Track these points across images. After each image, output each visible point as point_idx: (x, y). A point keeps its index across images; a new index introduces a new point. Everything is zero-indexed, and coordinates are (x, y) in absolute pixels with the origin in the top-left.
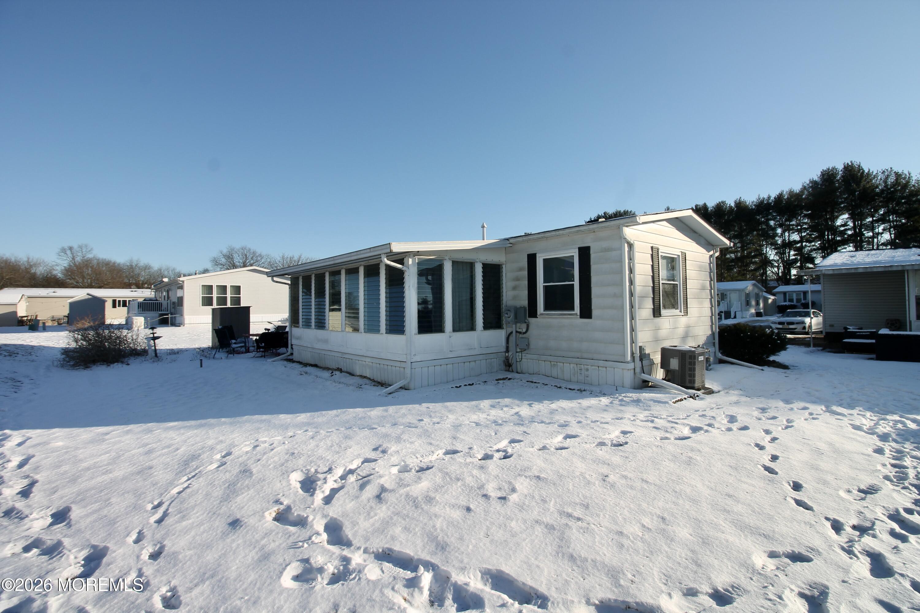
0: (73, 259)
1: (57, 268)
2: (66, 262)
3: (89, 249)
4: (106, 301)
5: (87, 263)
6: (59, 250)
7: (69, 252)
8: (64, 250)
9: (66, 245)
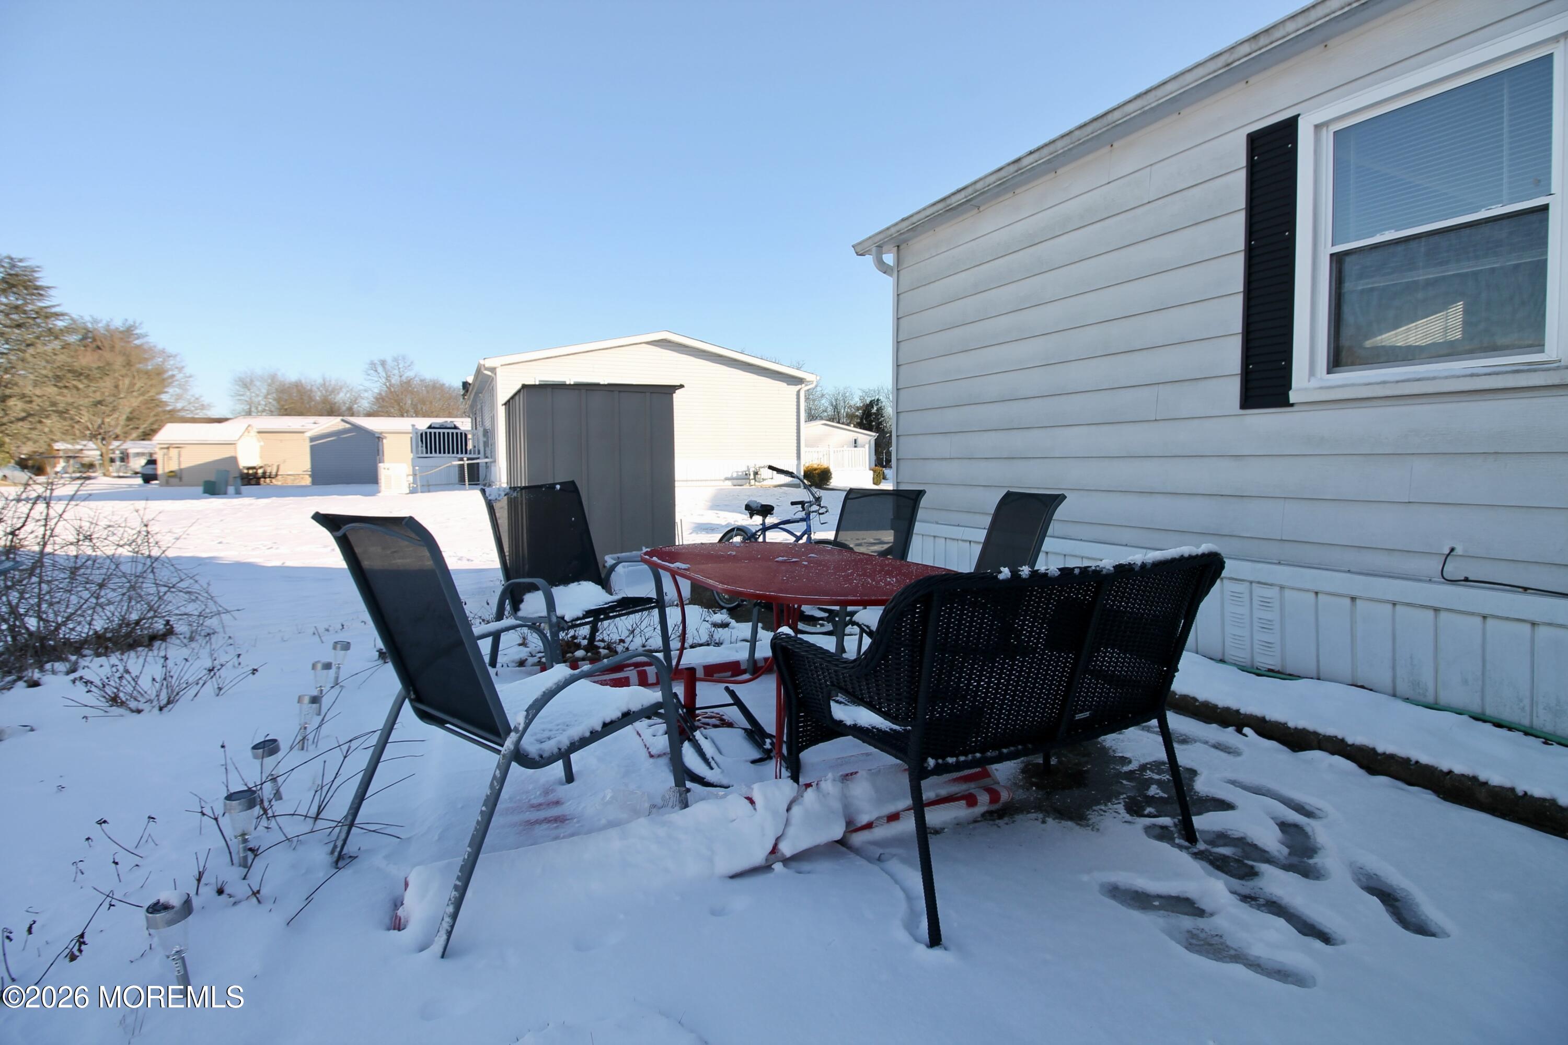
0: (388, 378)
1: (366, 394)
2: (378, 384)
3: (408, 363)
4: (385, 438)
5: (407, 386)
6: (367, 366)
7: (380, 369)
8: (373, 365)
9: (376, 359)
